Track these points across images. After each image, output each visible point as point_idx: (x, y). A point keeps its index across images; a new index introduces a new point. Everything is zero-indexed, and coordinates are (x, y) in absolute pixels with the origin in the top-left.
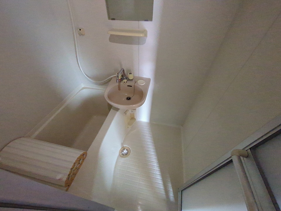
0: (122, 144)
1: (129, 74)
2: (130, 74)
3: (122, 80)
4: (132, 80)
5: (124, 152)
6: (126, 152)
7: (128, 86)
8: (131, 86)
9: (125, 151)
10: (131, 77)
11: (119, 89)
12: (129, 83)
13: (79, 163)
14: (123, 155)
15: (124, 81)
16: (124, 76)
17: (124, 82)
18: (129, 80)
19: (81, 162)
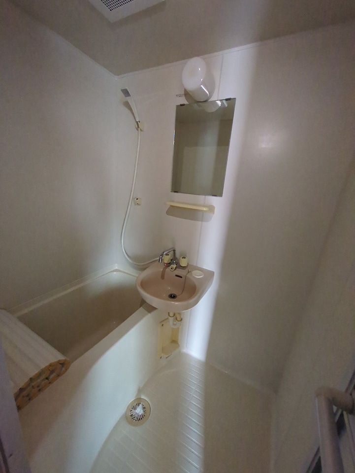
0: (140, 391)
1: (181, 258)
2: (183, 258)
3: (169, 264)
4: (184, 268)
5: (136, 411)
6: (140, 414)
7: (177, 276)
8: (181, 277)
9: (139, 411)
10: (183, 263)
11: (163, 277)
12: (179, 272)
13: (47, 378)
14: (133, 419)
15: (172, 266)
16: (174, 260)
17: (172, 269)
18: (179, 266)
19: (52, 376)
